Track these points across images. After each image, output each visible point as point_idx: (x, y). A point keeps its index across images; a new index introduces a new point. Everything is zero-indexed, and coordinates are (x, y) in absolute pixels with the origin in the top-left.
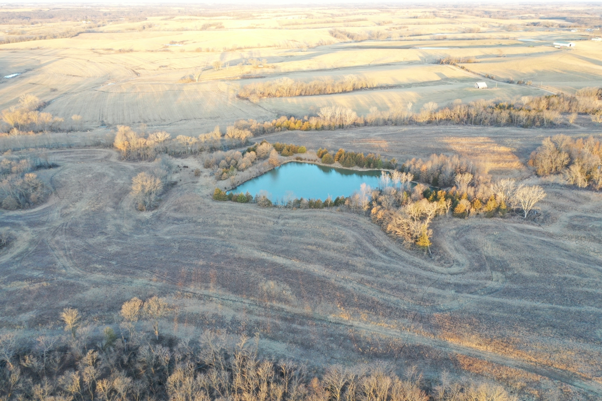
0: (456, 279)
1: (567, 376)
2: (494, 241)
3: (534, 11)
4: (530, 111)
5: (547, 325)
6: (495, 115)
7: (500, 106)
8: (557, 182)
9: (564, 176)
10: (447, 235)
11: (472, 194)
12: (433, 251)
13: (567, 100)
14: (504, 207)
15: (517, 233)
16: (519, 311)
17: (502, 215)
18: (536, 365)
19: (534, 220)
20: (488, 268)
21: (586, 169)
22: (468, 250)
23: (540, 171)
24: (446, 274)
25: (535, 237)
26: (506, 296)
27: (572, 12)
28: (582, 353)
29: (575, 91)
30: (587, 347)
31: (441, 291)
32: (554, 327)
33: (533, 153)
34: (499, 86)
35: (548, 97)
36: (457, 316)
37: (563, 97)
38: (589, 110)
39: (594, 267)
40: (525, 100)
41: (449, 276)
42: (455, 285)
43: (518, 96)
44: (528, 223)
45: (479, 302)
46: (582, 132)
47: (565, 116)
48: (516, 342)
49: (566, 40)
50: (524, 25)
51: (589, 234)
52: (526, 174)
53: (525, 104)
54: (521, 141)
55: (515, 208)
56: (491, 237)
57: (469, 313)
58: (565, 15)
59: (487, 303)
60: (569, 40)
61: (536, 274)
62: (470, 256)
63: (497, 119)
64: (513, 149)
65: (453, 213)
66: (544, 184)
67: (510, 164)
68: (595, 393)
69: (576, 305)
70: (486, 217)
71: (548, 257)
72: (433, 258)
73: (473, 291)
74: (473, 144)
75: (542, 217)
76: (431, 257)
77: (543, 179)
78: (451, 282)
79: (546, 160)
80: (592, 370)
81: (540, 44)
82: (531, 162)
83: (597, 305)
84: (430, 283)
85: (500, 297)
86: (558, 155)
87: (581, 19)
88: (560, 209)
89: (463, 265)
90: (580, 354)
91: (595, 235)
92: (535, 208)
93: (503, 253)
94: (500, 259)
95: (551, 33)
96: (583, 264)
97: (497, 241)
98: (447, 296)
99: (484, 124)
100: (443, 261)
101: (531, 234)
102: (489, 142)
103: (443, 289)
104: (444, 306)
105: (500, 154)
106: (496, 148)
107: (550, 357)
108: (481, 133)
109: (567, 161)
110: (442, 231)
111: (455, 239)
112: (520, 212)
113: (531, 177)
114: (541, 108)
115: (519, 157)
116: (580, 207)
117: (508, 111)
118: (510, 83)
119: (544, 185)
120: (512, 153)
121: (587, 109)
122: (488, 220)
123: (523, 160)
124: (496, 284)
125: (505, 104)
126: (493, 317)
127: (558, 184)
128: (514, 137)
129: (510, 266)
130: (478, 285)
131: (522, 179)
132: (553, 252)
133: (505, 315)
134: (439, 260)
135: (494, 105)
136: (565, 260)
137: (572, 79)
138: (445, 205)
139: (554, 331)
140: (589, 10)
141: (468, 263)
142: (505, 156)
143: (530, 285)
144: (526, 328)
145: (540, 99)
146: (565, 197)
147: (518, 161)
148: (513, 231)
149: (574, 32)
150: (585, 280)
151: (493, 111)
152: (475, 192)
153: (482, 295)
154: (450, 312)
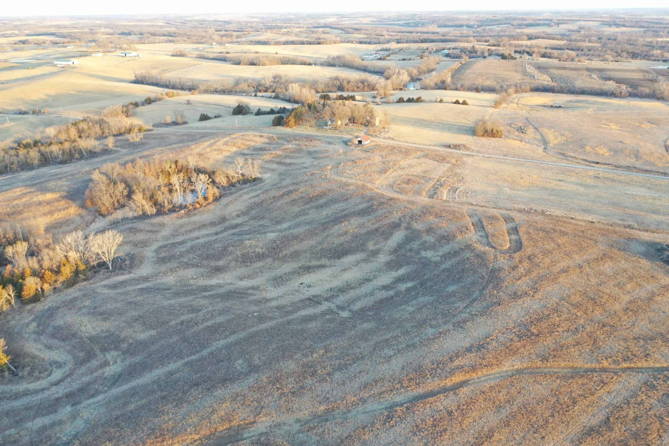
0: (65, 388)
1: (233, 433)
2: (89, 314)
3: (15, 27)
4: (61, 143)
5: (191, 387)
6: (21, 156)
7: (24, 145)
8: (126, 217)
9: (131, 209)
10: (26, 333)
11: (36, 266)
12: (16, 365)
13: (97, 123)
14: (82, 267)
15: (112, 292)
16: (155, 387)
17: (84, 277)
18: (202, 441)
19: (121, 268)
20: (98, 352)
21: (148, 194)
22: (63, 340)
23: (103, 209)
24: (48, 389)
25: (131, 288)
26: (133, 376)
27: (59, 27)
28: (235, 397)
29: (100, 112)
30: (236, 388)
31: (52, 416)
32: (197, 385)
33: (87, 192)
34: (11, 120)
35: (75, 124)
36: (90, 438)
37: (91, 120)
38: (122, 131)
39: (200, 296)
40: (51, 131)
41: (54, 389)
42: (67, 397)
43: (41, 129)
44: (117, 275)
45: (106, 403)
46: (126, 154)
47: (102, 141)
48: (170, 427)
49: (66, 57)
50: (11, 44)
51: (181, 262)
52: (89, 218)
53: (52, 136)
54: (67, 180)
55: (95, 263)
56: (84, 311)
57: (102, 425)
58: (53, 30)
59: (117, 398)
60: (69, 57)
61: (153, 332)
62: (68, 348)
63: (26, 161)
64: (62, 193)
65: (22, 301)
66: (114, 223)
67: (66, 211)
68: (265, 433)
69: (205, 347)
70: (67, 288)
71: (156, 306)
72: (21, 374)
73: (93, 392)
74: (9, 201)
75: (128, 262)
76: (17, 375)
77: (110, 218)
78: (60, 395)
79: (105, 197)
80: (252, 410)
81: (40, 65)
82: (89, 203)
83: (223, 336)
84: (32, 413)
85: (128, 382)
86: (114, 187)
87: (72, 34)
88: (142, 246)
89: (65, 364)
90: (234, 400)
91: (185, 261)
92: (117, 255)
93: (106, 325)
94: (106, 334)
95: (45, 51)
96: (190, 298)
97: (93, 313)
98: (64, 419)
99: (12, 171)
100: (37, 371)
101: (125, 287)
102: (29, 193)
103: (55, 411)
104: (66, 435)
105: (49, 203)
106: (41, 198)
107: (210, 422)
108: (14, 183)
109: (126, 191)
110: (16, 330)
111: (38, 333)
112: (102, 265)
113: (97, 220)
114: (72, 137)
115: (74, 200)
116: (160, 235)
117: (36, 149)
118: (23, 114)
119: (114, 225)
120: (64, 197)
121: (119, 130)
122: (71, 290)
123: (79, 202)
124: (116, 367)
125: (29, 141)
126: (131, 412)
127: (127, 218)
128: (57, 179)
129: (122, 337)
130: (96, 381)
131: (88, 225)
132: (158, 298)
133: (144, 401)
134: (31, 374)
135: (15, 145)
136: (173, 302)
137: (91, 100)
138: (6, 295)
139: (200, 390)
140: (75, 24)
141: (69, 358)
142: (56, 204)
143: (153, 348)
144: (172, 404)
145: (68, 127)
146: (141, 231)
147: (74, 205)
148: (106, 292)
149: (70, 48)
150: (201, 314)
151: (17, 152)
152: (39, 262)
153: (106, 392)
154: (78, 439)
